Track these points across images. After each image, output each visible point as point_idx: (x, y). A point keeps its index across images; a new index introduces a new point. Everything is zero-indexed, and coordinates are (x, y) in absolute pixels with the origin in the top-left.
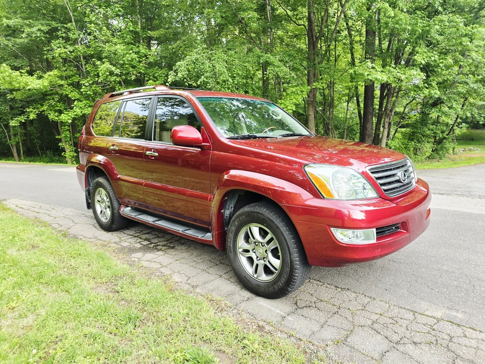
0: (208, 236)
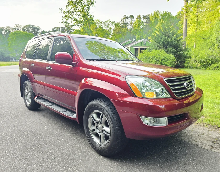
0: (75, 116)
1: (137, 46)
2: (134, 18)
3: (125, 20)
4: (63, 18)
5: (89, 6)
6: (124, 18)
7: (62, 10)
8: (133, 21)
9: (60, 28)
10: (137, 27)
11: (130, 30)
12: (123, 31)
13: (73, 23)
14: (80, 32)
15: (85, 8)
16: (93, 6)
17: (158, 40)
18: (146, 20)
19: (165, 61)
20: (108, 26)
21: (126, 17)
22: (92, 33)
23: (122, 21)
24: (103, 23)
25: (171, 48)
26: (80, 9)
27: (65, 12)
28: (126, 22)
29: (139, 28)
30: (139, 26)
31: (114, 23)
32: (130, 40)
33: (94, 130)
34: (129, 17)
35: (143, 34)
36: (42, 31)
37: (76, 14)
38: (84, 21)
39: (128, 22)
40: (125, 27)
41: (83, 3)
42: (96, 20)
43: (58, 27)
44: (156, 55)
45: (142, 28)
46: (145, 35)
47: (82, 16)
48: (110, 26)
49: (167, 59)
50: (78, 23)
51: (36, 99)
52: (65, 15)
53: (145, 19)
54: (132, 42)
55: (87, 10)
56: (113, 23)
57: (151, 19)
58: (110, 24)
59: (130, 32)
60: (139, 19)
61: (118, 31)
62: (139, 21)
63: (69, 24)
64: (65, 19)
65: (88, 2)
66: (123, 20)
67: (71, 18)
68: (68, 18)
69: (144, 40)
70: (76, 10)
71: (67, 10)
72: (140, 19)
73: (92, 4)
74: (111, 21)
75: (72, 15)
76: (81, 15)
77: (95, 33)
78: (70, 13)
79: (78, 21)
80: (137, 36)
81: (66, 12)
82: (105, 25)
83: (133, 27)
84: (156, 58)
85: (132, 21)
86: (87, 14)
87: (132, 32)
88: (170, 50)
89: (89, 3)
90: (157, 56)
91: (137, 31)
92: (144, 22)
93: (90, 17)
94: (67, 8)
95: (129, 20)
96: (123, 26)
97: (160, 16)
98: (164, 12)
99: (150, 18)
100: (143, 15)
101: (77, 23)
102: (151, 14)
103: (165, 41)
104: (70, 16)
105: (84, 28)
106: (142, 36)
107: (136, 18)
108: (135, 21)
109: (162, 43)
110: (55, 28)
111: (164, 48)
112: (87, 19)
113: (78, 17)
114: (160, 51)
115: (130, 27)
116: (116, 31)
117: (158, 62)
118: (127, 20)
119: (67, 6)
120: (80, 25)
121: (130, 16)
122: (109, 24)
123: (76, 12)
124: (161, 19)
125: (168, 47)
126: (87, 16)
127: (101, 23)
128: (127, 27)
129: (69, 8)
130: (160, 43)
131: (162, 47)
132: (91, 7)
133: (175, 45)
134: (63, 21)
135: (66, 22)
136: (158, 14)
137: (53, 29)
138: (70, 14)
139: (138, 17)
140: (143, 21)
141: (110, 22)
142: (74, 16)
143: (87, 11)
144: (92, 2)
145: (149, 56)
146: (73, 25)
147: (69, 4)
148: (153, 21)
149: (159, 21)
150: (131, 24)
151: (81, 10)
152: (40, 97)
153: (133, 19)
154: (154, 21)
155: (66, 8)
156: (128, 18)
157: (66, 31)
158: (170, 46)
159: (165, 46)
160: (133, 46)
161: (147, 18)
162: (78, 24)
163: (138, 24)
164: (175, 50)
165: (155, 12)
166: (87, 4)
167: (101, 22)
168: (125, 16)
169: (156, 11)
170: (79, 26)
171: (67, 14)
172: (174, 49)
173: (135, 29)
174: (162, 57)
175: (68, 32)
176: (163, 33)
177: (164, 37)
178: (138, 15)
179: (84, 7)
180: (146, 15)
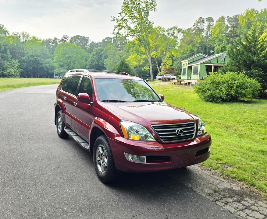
0: (89, 147)
1: (211, 63)
2: (213, 21)
3: (199, 24)
4: (115, 28)
5: (148, 10)
6: (197, 22)
7: (115, 19)
8: (212, 25)
9: (112, 38)
10: (218, 34)
11: (207, 38)
12: (196, 40)
13: (126, 33)
14: (135, 44)
15: (143, 14)
16: (153, 10)
17: (237, 57)
18: (232, 24)
19: (242, 89)
20: (172, 35)
21: (201, 21)
22: (149, 46)
23: (194, 25)
24: (165, 31)
25: (257, 70)
26: (137, 14)
27: (118, 20)
28: (201, 27)
29: (220, 35)
30: (220, 32)
31: (182, 30)
32: (201, 54)
33: (99, 161)
34: (206, 20)
35: (226, 43)
36: (91, 42)
37: (131, 22)
38: (140, 30)
39: (204, 27)
40: (199, 34)
41: (141, 7)
42: (157, 27)
43: (110, 37)
44: (229, 80)
45: (225, 35)
46: (230, 45)
47: (139, 24)
48: (175, 35)
49: (246, 86)
50: (133, 33)
51: (65, 128)
52: (117, 24)
53: (231, 22)
54: (204, 57)
55: (145, 15)
56: (180, 31)
57: (240, 22)
58: (176, 32)
59: (205, 41)
60: (220, 23)
61: (187, 40)
62: (220, 25)
63: (121, 35)
64: (117, 29)
65: (147, 6)
66: (197, 24)
67: (124, 27)
68: (121, 28)
69: (223, 54)
70: (131, 16)
71: (120, 18)
72: (223, 22)
73: (153, 7)
74: (178, 28)
75: (126, 23)
76: (137, 23)
77: (154, 44)
78: (124, 21)
79: (132, 31)
80: (217, 46)
81: (120, 20)
82: (169, 34)
83: (211, 34)
84: (229, 84)
85: (209, 25)
86: (145, 21)
87: (208, 41)
88: (255, 73)
89: (149, 7)
90: (231, 81)
91: (217, 40)
92: (229, 25)
93: (149, 25)
94: (121, 15)
95: (206, 24)
96: (196, 32)
97: (256, 16)
98: (264, 11)
99: (238, 21)
100: (228, 17)
101: (131, 33)
102: (241, 15)
103: (247, 59)
104: (123, 25)
105: (139, 40)
106: (224, 47)
107: (217, 22)
108: (214, 25)
109: (242, 61)
110: (106, 39)
111: (247, 68)
112: (144, 28)
113: (133, 26)
114: (237, 74)
115: (206, 34)
116: (184, 41)
117: (231, 90)
118: (202, 25)
119: (121, 13)
120: (135, 35)
121: (207, 18)
122: (174, 33)
123: (131, 20)
124: (257, 21)
125: (252, 67)
126: (144, 24)
127: (164, 31)
128: (201, 34)
129: (124, 15)
130: (240, 62)
131: (242, 67)
132: (150, 12)
133: (263, 65)
134: (114, 31)
135: (117, 33)
136: (252, 14)
137: (103, 39)
138: (123, 23)
139: (219, 19)
140: (227, 25)
141: (175, 29)
142: (128, 24)
143: (145, 17)
144: (152, 5)
145: (219, 80)
146: (126, 35)
147: (123, 10)
148: (244, 24)
149: (253, 25)
150: (209, 29)
151: (138, 16)
152: (68, 127)
153: (212, 23)
154: (246, 24)
155: (119, 15)
156: (204, 22)
157: (119, 42)
158: (254, 66)
159: (248, 65)
160: (204, 63)
161: (233, 21)
162: (133, 35)
163: (219, 29)
164: (263, 72)
165: (247, 11)
166: (146, 8)
167: (163, 29)
168: (200, 18)
169: (249, 10)
170: (134, 37)
171: (120, 23)
172: (261, 71)
173: (214, 36)
174: (238, 83)
175: (121, 42)
176: (246, 47)
177: (246, 53)
178: (220, 17)
179: (141, 13)
180: (233, 16)
